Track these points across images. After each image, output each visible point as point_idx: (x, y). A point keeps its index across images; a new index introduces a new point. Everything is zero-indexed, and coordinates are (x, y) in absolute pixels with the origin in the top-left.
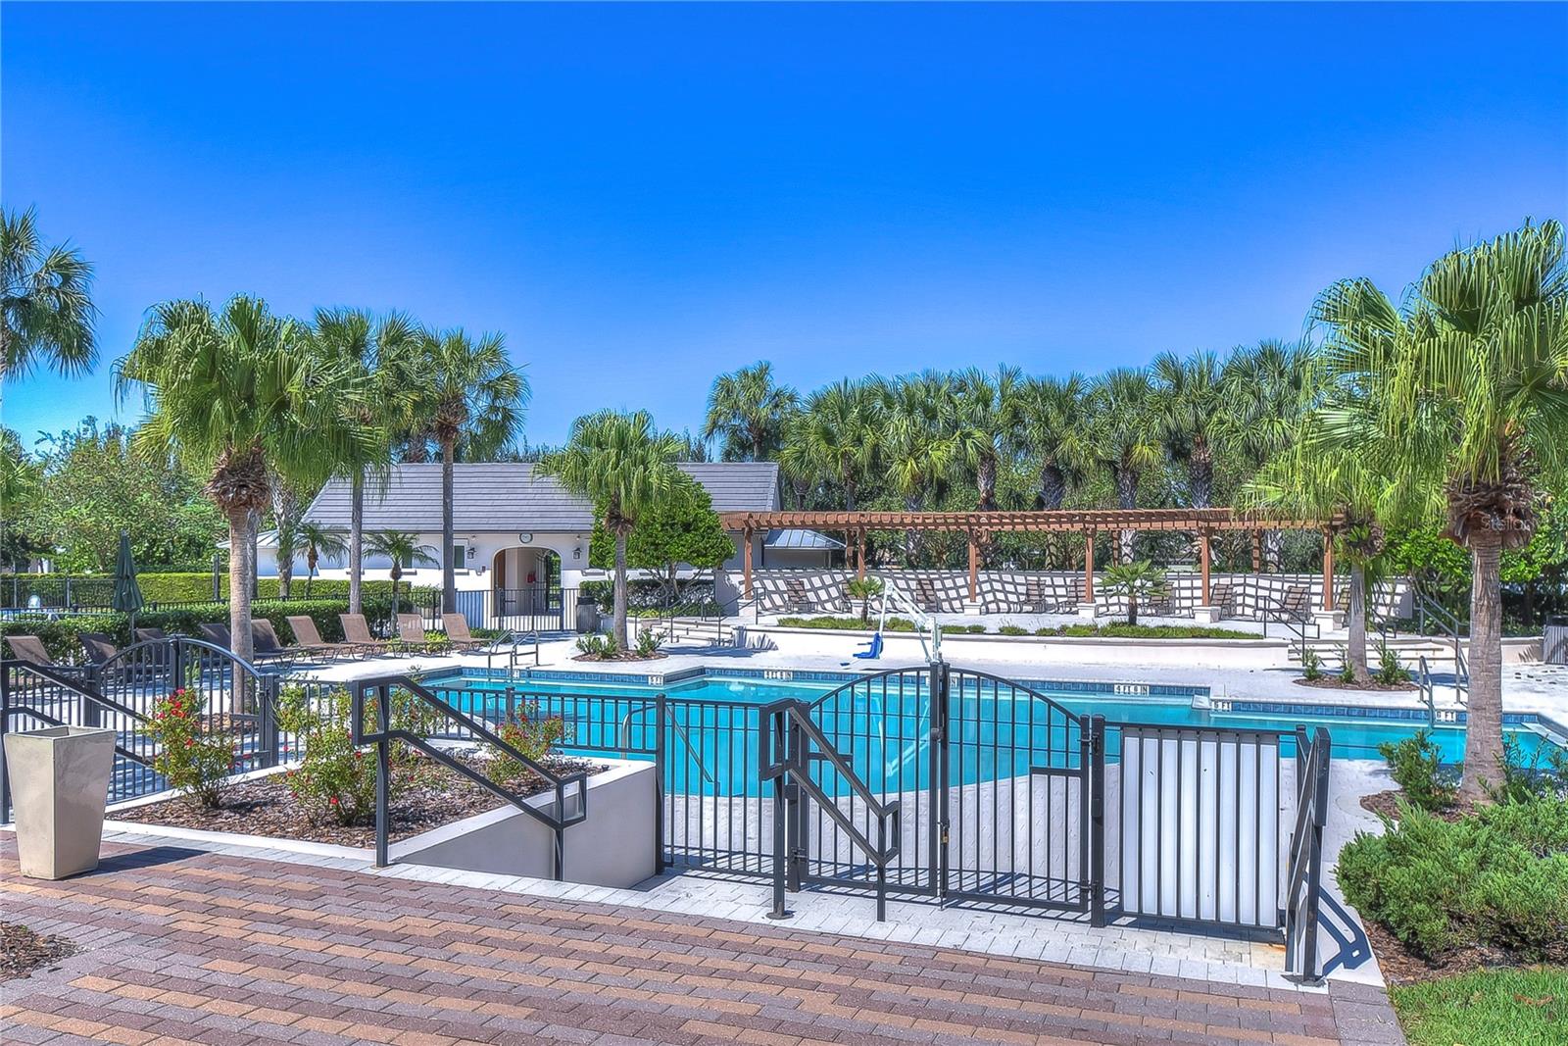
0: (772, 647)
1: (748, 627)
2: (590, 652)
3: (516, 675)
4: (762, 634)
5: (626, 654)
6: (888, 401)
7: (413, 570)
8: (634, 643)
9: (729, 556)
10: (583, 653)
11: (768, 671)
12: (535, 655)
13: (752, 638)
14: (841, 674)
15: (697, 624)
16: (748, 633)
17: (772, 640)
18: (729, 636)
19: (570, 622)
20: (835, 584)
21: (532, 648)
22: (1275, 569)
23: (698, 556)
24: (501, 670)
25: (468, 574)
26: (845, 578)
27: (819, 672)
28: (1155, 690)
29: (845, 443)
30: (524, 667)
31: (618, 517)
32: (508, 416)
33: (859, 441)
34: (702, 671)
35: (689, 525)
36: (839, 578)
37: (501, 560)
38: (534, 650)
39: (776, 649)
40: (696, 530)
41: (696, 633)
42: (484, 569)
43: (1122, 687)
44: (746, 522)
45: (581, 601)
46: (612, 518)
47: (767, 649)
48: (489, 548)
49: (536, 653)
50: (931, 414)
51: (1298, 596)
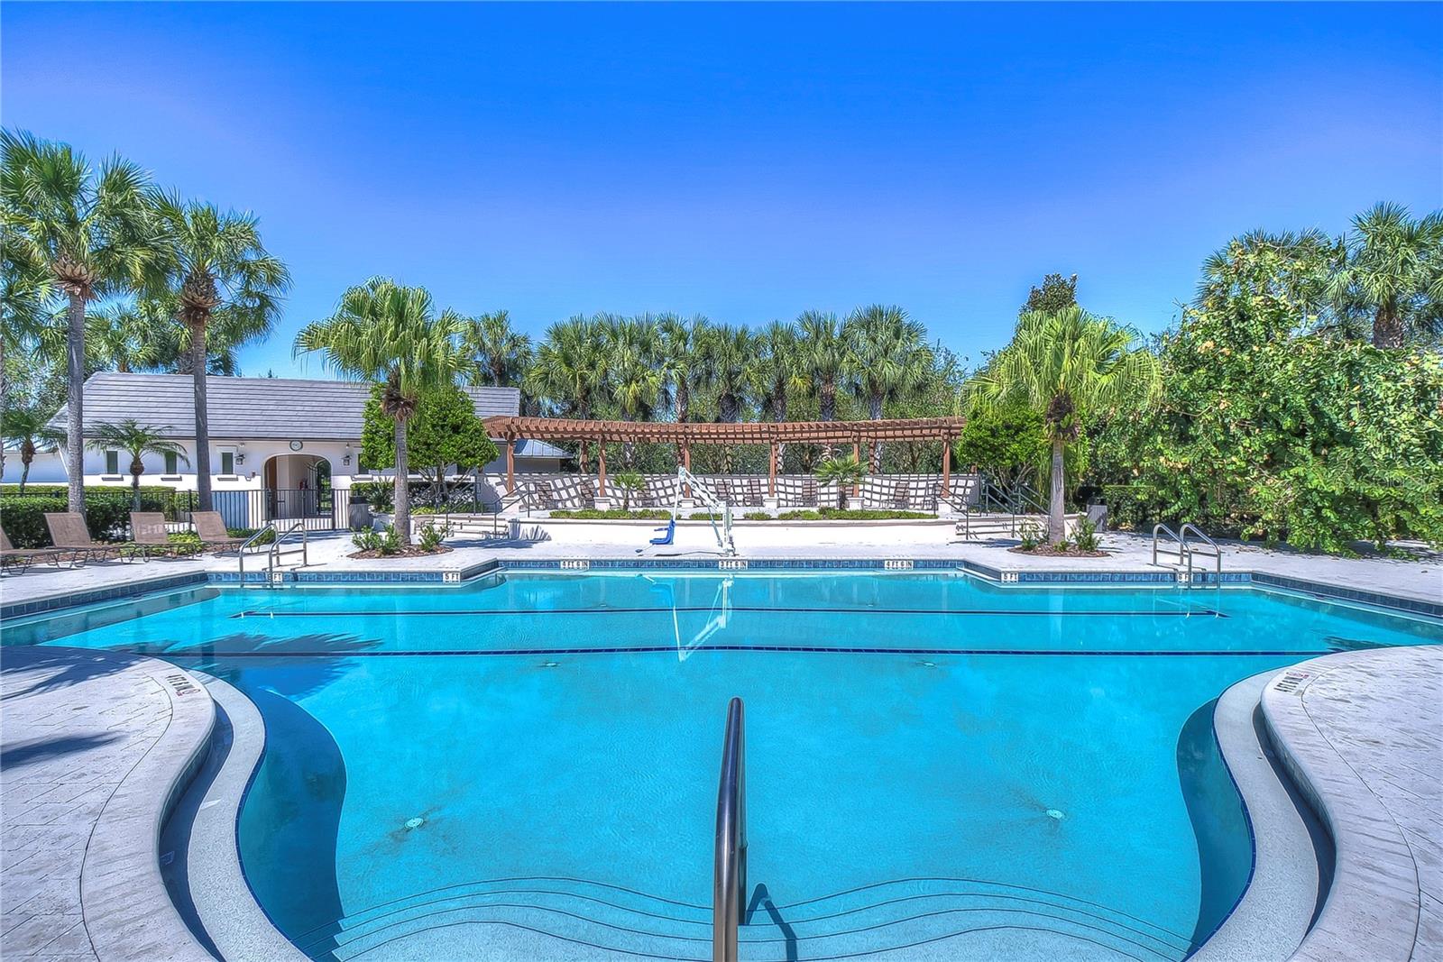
0: (545, 538)
1: (521, 520)
2: (367, 550)
3: (278, 579)
4: (535, 526)
5: (410, 549)
6: (614, 334)
7: (178, 476)
8: (416, 538)
9: (493, 458)
10: (361, 549)
11: (564, 561)
12: (302, 554)
13: (526, 530)
14: (638, 561)
15: (470, 519)
16: (522, 525)
17: (545, 531)
18: (503, 529)
19: (342, 519)
20: (574, 485)
21: (300, 546)
22: (877, 472)
23: (467, 457)
24: (259, 573)
25: (237, 479)
26: (581, 480)
27: (616, 561)
28: (917, 564)
29: (581, 367)
30: (287, 569)
31: (398, 399)
32: (265, 302)
33: (592, 366)
34: (495, 564)
35: (458, 427)
36: (577, 480)
37: (271, 467)
38: (302, 548)
39: (549, 539)
40: (465, 432)
41: (471, 527)
42: (254, 475)
43: (891, 562)
44: (508, 427)
45: (352, 501)
46: (390, 400)
47: (542, 540)
48: (259, 454)
49: (304, 551)
50: (646, 348)
51: (903, 490)
